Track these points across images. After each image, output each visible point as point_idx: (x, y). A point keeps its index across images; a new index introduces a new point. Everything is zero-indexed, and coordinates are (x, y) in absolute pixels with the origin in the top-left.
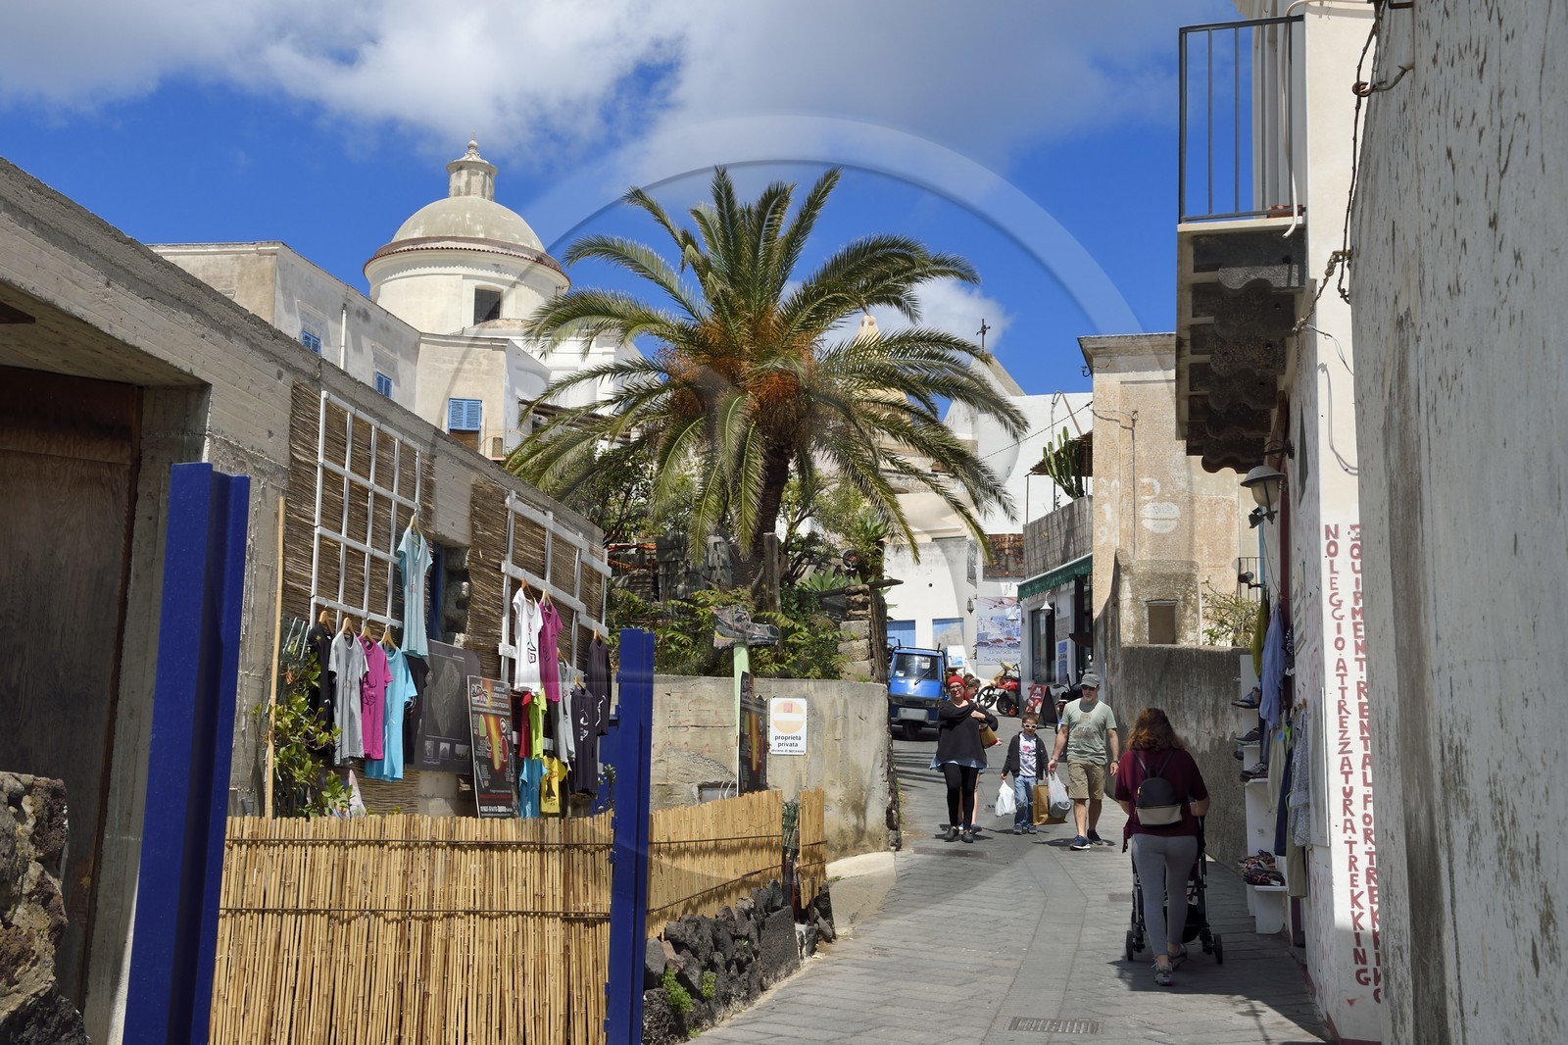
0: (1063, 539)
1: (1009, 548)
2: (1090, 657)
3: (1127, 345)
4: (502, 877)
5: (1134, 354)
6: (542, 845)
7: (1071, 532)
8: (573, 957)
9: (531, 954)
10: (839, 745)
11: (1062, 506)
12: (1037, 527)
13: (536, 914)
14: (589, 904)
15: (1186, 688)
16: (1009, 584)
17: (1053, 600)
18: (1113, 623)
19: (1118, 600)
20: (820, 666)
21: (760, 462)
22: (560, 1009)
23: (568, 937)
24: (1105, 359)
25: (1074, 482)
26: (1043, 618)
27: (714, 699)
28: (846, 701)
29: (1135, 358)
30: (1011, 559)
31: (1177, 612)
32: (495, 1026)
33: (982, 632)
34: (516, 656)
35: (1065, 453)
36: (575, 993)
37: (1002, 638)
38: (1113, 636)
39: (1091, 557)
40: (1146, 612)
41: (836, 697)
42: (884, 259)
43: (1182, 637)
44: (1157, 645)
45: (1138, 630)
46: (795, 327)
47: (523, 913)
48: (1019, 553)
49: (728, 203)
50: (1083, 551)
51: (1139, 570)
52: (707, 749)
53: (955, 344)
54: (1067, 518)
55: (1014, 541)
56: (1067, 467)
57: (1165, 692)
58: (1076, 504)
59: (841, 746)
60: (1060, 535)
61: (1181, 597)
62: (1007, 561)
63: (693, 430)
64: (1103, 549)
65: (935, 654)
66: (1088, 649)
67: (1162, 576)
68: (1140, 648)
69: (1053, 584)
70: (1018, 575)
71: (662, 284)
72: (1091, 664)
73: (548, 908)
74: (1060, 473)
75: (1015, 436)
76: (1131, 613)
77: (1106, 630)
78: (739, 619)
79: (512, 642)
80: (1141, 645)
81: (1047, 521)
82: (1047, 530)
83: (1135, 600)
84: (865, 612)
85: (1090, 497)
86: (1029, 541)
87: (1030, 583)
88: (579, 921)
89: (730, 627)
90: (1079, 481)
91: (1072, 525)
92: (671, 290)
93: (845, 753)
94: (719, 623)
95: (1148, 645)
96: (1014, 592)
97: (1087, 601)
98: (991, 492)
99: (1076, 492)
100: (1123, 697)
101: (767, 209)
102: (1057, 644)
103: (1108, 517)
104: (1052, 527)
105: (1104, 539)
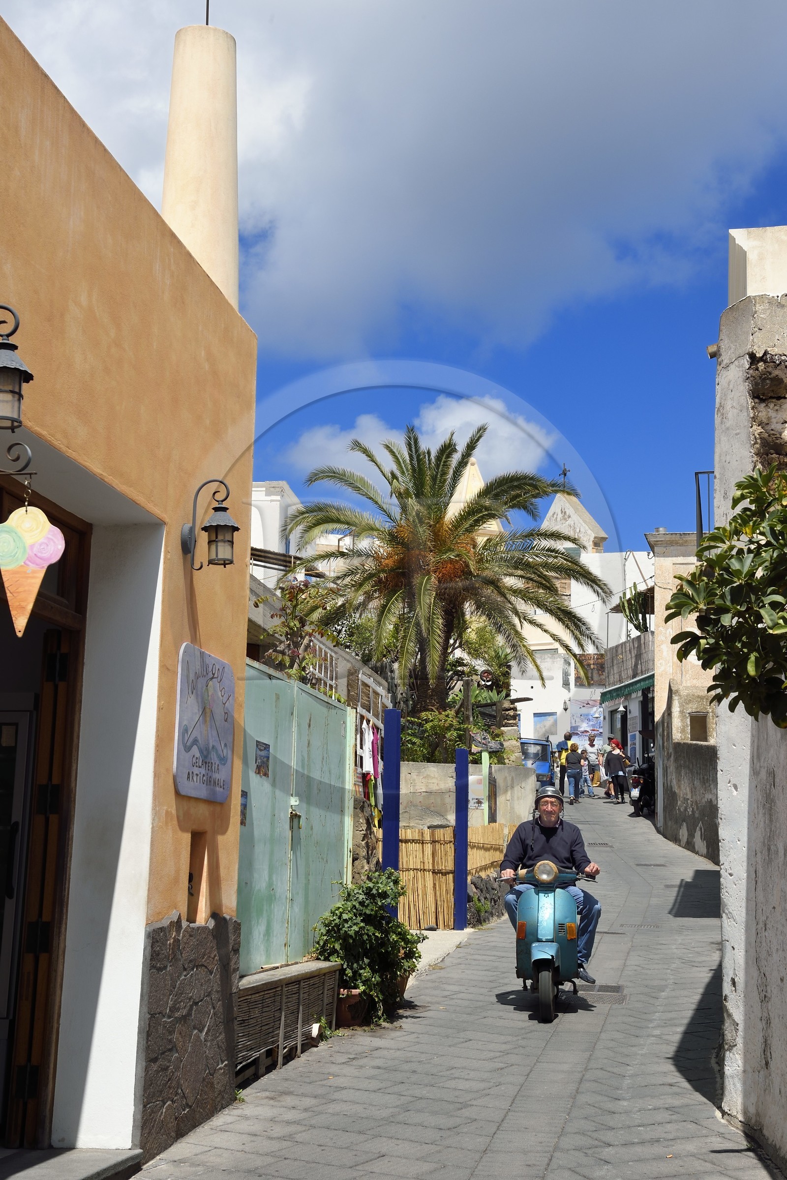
0: (633, 660)
1: (593, 664)
2: (652, 745)
3: (677, 539)
4: (407, 854)
5: (681, 545)
6: (423, 841)
7: (639, 656)
8: (437, 888)
9: (420, 887)
10: (509, 803)
11: (632, 638)
12: (614, 651)
13: (421, 870)
14: (443, 867)
15: (711, 769)
16: (593, 690)
17: (626, 704)
18: (668, 726)
19: (671, 712)
20: (496, 757)
21: (441, 621)
22: (433, 909)
23: (434, 880)
24: (662, 548)
25: (641, 621)
26: (619, 716)
27: (436, 776)
28: (512, 778)
29: (682, 548)
30: (595, 672)
31: (708, 720)
32: (407, 916)
33: (574, 725)
34: (363, 755)
35: (635, 600)
36: (439, 903)
37: (588, 729)
38: (668, 734)
39: (653, 675)
40: (688, 720)
41: (507, 775)
42: (519, 487)
43: (711, 736)
44: (694, 742)
45: (683, 731)
46: (461, 531)
47: (416, 869)
48: (601, 667)
49: (416, 448)
50: (648, 670)
51: (684, 693)
52: (432, 805)
53: (563, 537)
54: (636, 646)
55: (597, 659)
56: (636, 610)
57: (699, 771)
58: (642, 637)
59: (510, 804)
60: (631, 657)
61: (710, 711)
62: (592, 674)
63: (396, 600)
64: (661, 675)
65: (545, 743)
66: (651, 740)
67: (698, 697)
68: (684, 743)
69: (626, 692)
70: (601, 684)
71: (370, 498)
72: (653, 750)
73: (426, 868)
74: (631, 612)
75: (604, 602)
76: (679, 720)
77: (663, 731)
78: (484, 739)
79: (361, 748)
80: (684, 741)
81: (622, 648)
82: (622, 654)
83: (682, 712)
84: (515, 722)
85: (653, 633)
86: (609, 661)
87: (610, 692)
88: (439, 873)
89: (480, 742)
90: (644, 619)
91: (640, 651)
92: (376, 503)
93: (512, 808)
94: (474, 740)
95: (689, 742)
96: (597, 697)
97: (650, 706)
98: (588, 638)
99: (643, 628)
100: (674, 774)
101: (443, 455)
102: (629, 735)
103: (665, 653)
104: (626, 652)
105: (662, 668)
